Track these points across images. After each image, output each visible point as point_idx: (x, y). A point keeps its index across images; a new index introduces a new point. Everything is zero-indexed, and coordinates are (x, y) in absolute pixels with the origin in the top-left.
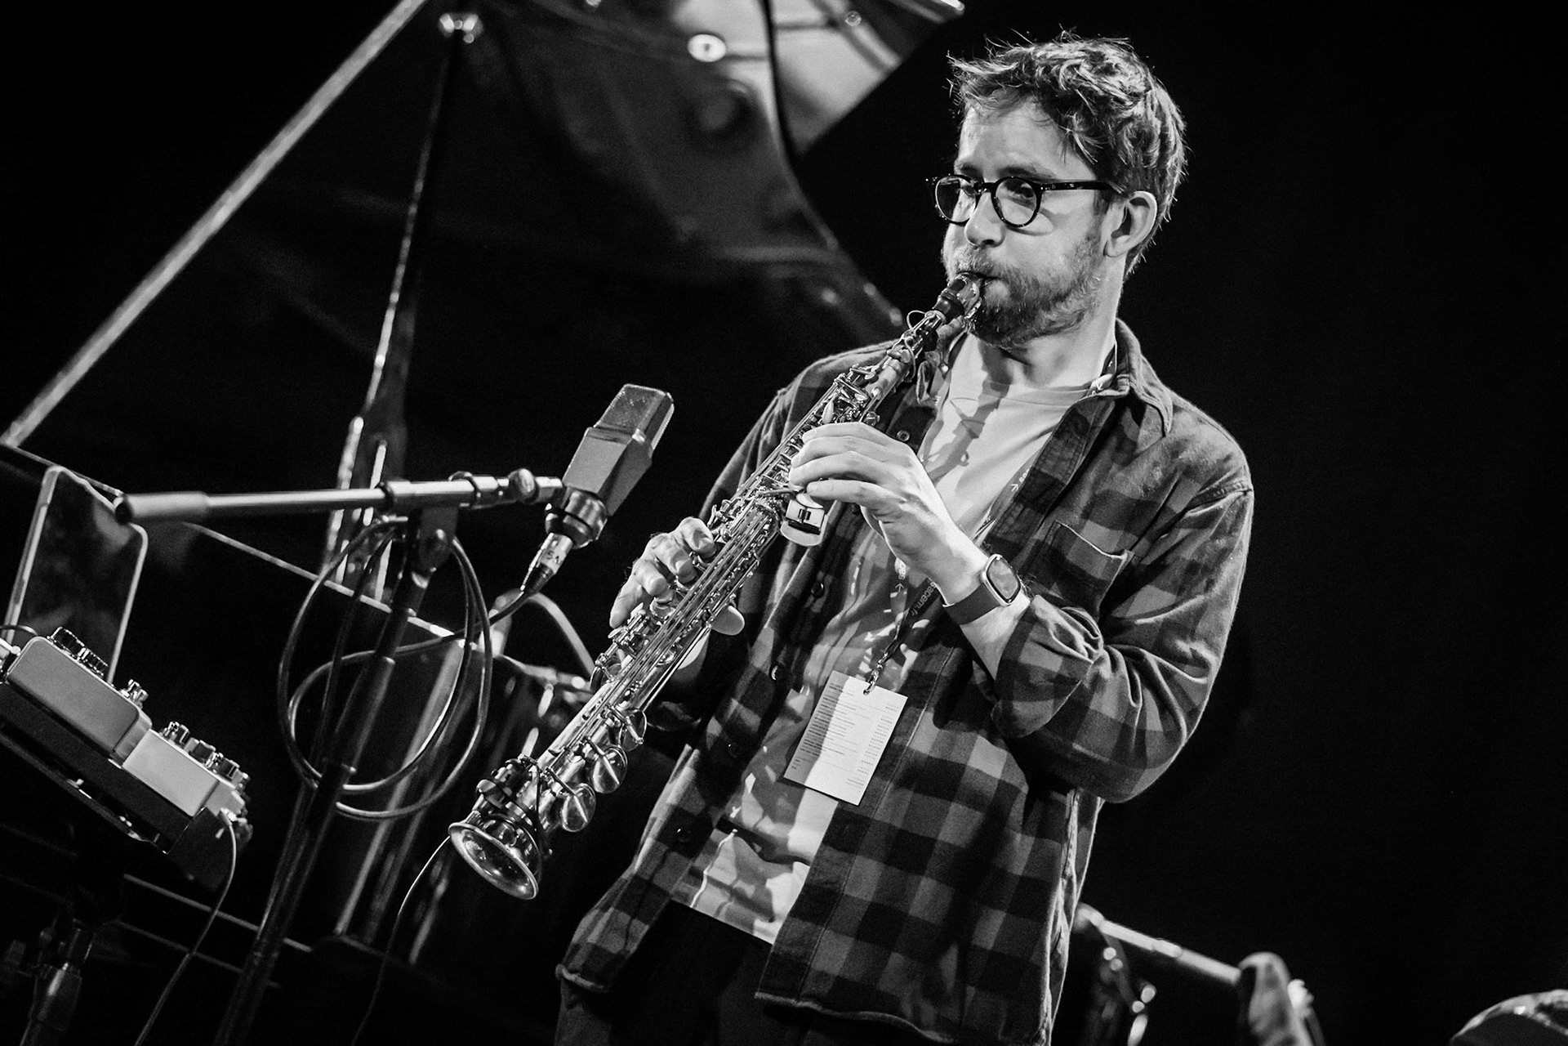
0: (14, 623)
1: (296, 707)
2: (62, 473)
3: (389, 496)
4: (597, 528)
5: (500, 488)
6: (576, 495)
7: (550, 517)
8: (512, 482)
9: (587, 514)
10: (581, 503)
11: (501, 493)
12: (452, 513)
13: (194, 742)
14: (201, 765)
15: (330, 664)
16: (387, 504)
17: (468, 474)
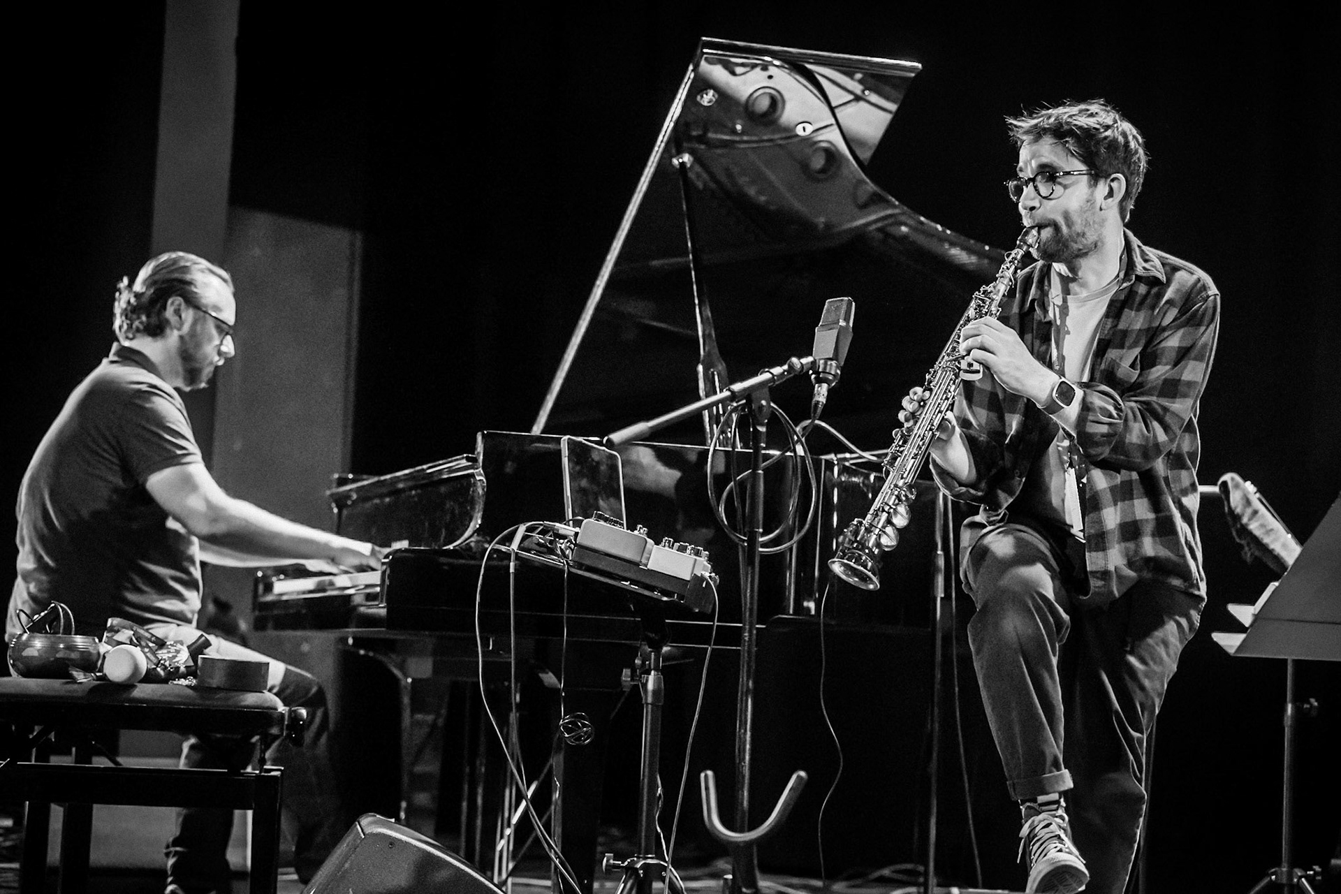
0: (571, 517)
1: (723, 511)
2: (569, 439)
3: (733, 392)
4: (838, 374)
5: (785, 371)
6: (822, 362)
7: (813, 376)
8: (789, 366)
9: (831, 369)
10: (826, 364)
11: (786, 373)
12: (766, 390)
13: (677, 545)
14: (685, 554)
15: (732, 483)
16: (734, 396)
17: (767, 370)
